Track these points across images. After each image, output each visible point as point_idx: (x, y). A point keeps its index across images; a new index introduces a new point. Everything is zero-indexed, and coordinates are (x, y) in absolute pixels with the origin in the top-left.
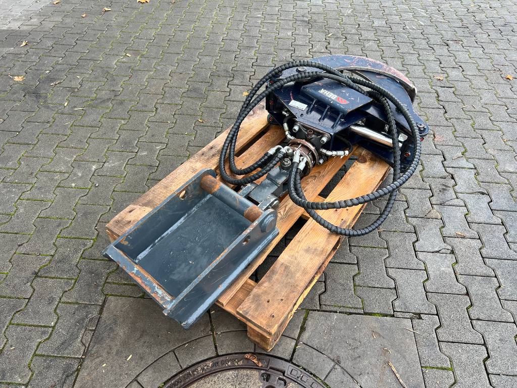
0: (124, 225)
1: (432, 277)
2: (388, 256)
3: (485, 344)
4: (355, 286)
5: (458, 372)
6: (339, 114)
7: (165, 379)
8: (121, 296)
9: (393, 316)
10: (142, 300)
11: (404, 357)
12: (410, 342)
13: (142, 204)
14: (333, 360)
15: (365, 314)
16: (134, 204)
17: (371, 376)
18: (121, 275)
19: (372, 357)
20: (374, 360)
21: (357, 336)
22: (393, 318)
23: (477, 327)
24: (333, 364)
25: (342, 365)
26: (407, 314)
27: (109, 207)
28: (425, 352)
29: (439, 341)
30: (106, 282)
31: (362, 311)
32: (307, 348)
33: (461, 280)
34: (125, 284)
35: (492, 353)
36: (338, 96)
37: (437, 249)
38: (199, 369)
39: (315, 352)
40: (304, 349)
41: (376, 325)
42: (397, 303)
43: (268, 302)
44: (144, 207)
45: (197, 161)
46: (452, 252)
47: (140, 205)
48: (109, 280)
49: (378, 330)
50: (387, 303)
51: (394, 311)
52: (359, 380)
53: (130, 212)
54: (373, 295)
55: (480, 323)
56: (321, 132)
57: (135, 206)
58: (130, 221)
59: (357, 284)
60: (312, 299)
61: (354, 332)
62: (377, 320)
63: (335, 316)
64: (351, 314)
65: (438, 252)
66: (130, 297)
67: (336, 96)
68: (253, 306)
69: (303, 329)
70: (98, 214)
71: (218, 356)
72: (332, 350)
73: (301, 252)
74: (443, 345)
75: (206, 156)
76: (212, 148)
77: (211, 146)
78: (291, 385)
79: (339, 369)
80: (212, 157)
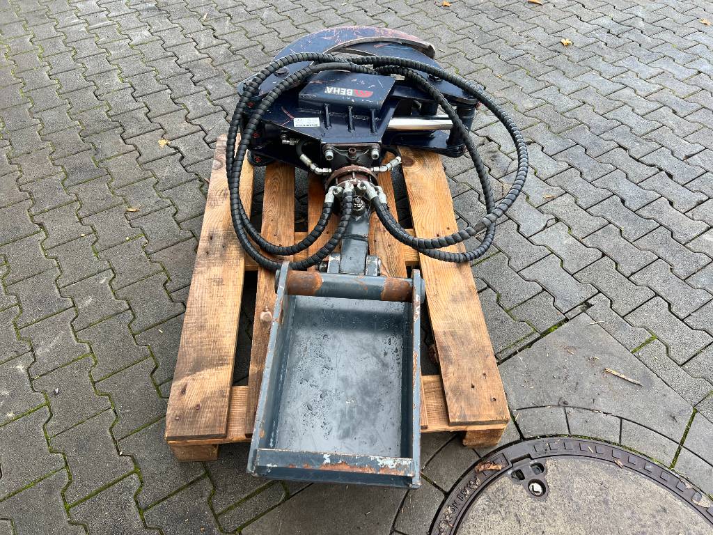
0: (194, 417)
1: (563, 256)
2: (507, 260)
3: (657, 294)
4: (507, 312)
5: (661, 336)
6: (371, 113)
8: (257, 517)
9: (567, 320)
10: (293, 501)
11: (611, 354)
12: (602, 335)
13: (190, 371)
14: (559, 406)
15: (543, 335)
16: (179, 378)
17: (603, 395)
18: (229, 491)
19: (587, 376)
20: (592, 377)
21: (557, 363)
22: (570, 322)
23: (639, 282)
24: (562, 410)
25: (571, 404)
26: (577, 309)
27: (111, 411)
28: (622, 335)
29: (623, 317)
30: (216, 517)
31: (537, 335)
32: (525, 412)
33: (588, 244)
34: (247, 498)
35: (669, 299)
37: (543, 225)
38: (443, 526)
39: (536, 410)
40: (524, 416)
41: (562, 340)
42: (558, 303)
43: (473, 387)
44: (198, 373)
45: (209, 267)
46: (558, 220)
47: (188, 375)
48: (219, 510)
49: (569, 344)
50: (552, 310)
51: (564, 314)
52: (598, 408)
53: (183, 392)
54: (531, 311)
55: (636, 276)
56: (366, 145)
57: (182, 381)
58: (198, 406)
59: (508, 308)
61: (550, 362)
62: (558, 334)
63: (519, 357)
64: (530, 345)
65: (546, 227)
66: (273, 508)
67: (352, 90)
68: (463, 404)
70: (105, 432)
71: (447, 495)
72: (549, 396)
73: (451, 306)
74: (629, 318)
75: (214, 254)
76: (211, 238)
77: (207, 235)
78: (549, 464)
79: (573, 411)
80: (226, 250)
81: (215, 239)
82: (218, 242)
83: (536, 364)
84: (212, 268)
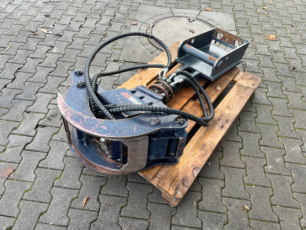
17: (141, 49)
20: (139, 52)
36: (128, 99)
49: (133, 58)
57: (252, 87)
75: (225, 119)
76: (222, 126)
77: (223, 129)
80: (219, 118)
81: (221, 125)
82: (220, 123)
84: (228, 114)
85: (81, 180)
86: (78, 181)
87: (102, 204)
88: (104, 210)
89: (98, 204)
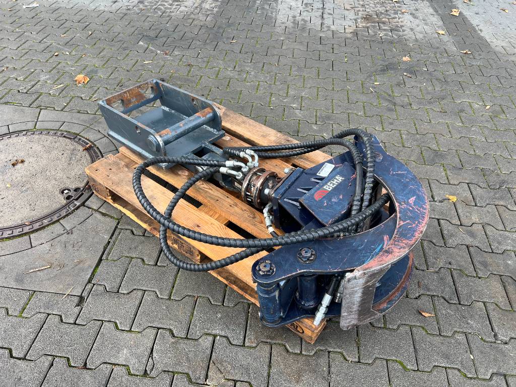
1: (118, 333)
2: (159, 296)
3: (24, 359)
4: (132, 258)
5: (14, 320)
7: (100, 148)
9: (89, 281)
11: (49, 279)
12: (60, 288)
14: (71, 230)
15: (100, 260)
17: (47, 252)
20: (57, 256)
21: (83, 249)
22: (87, 281)
23: (44, 359)
24: (68, 229)
25: (65, 235)
26: (86, 294)
28: (44, 298)
29: (49, 314)
31: (104, 257)
32: (88, 215)
33: (104, 366)
35: (12, 360)
37: (154, 354)
39: (82, 220)
41: (86, 265)
42: (101, 288)
43: (110, 169)
46: (146, 375)
49: (81, 265)
50: (104, 279)
51: (94, 284)
54: (117, 270)
55: (47, 364)
59: (133, 260)
60: (129, 224)
61: (87, 247)
62: (90, 266)
63: (107, 237)
64: (105, 248)
65: (151, 355)
69: (104, 215)
72: (80, 230)
74: (43, 316)
78: (64, 202)
79: (62, 232)
83: (96, 240)
85: (395, 327)
86: (398, 331)
87: (422, 292)
88: (428, 290)
89: (422, 297)
